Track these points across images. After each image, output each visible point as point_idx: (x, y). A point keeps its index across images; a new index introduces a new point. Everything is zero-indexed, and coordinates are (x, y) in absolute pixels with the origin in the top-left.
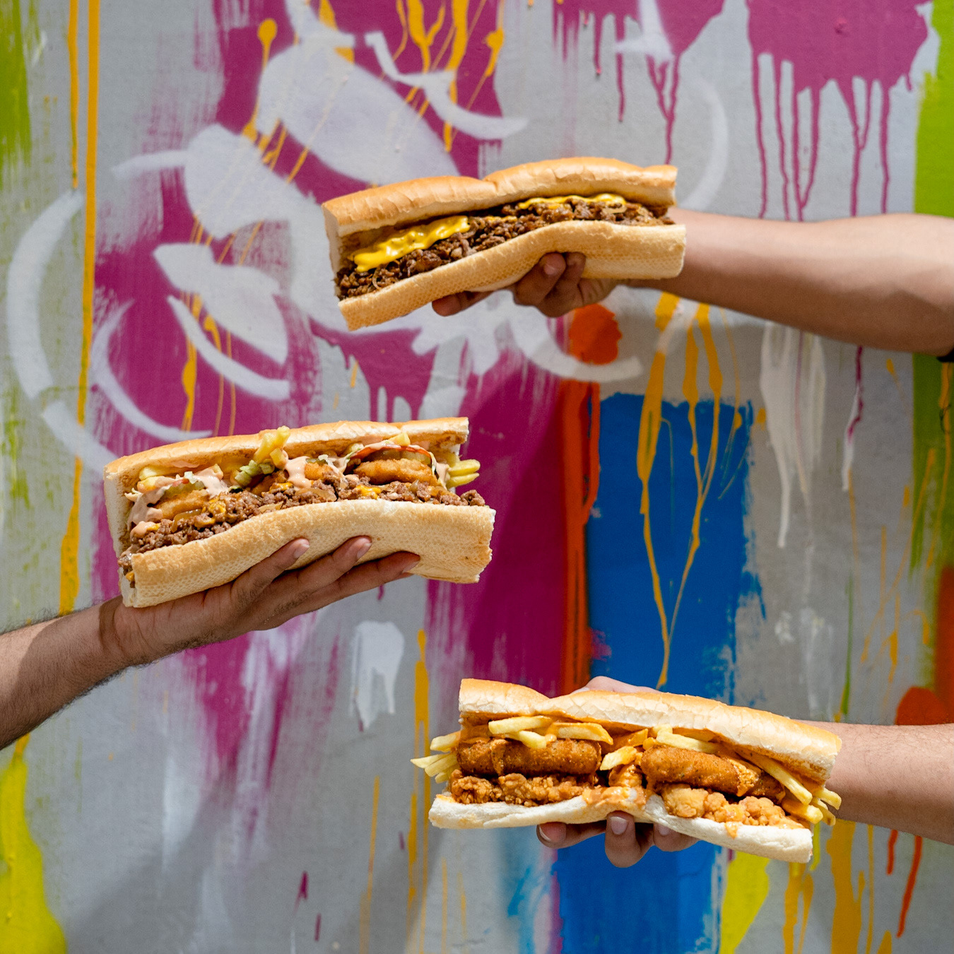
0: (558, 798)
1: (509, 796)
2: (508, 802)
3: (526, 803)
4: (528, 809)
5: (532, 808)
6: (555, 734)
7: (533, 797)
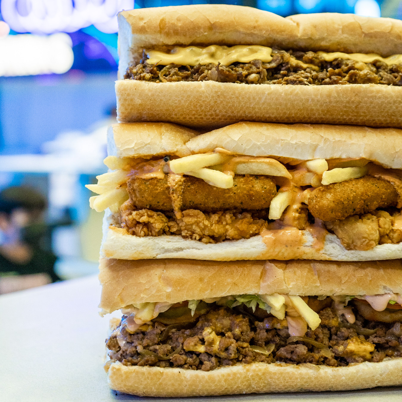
0: (236, 237)
1: (186, 231)
2: (185, 237)
3: (204, 240)
4: (205, 245)
5: (209, 245)
6: (233, 171)
7: (211, 234)
